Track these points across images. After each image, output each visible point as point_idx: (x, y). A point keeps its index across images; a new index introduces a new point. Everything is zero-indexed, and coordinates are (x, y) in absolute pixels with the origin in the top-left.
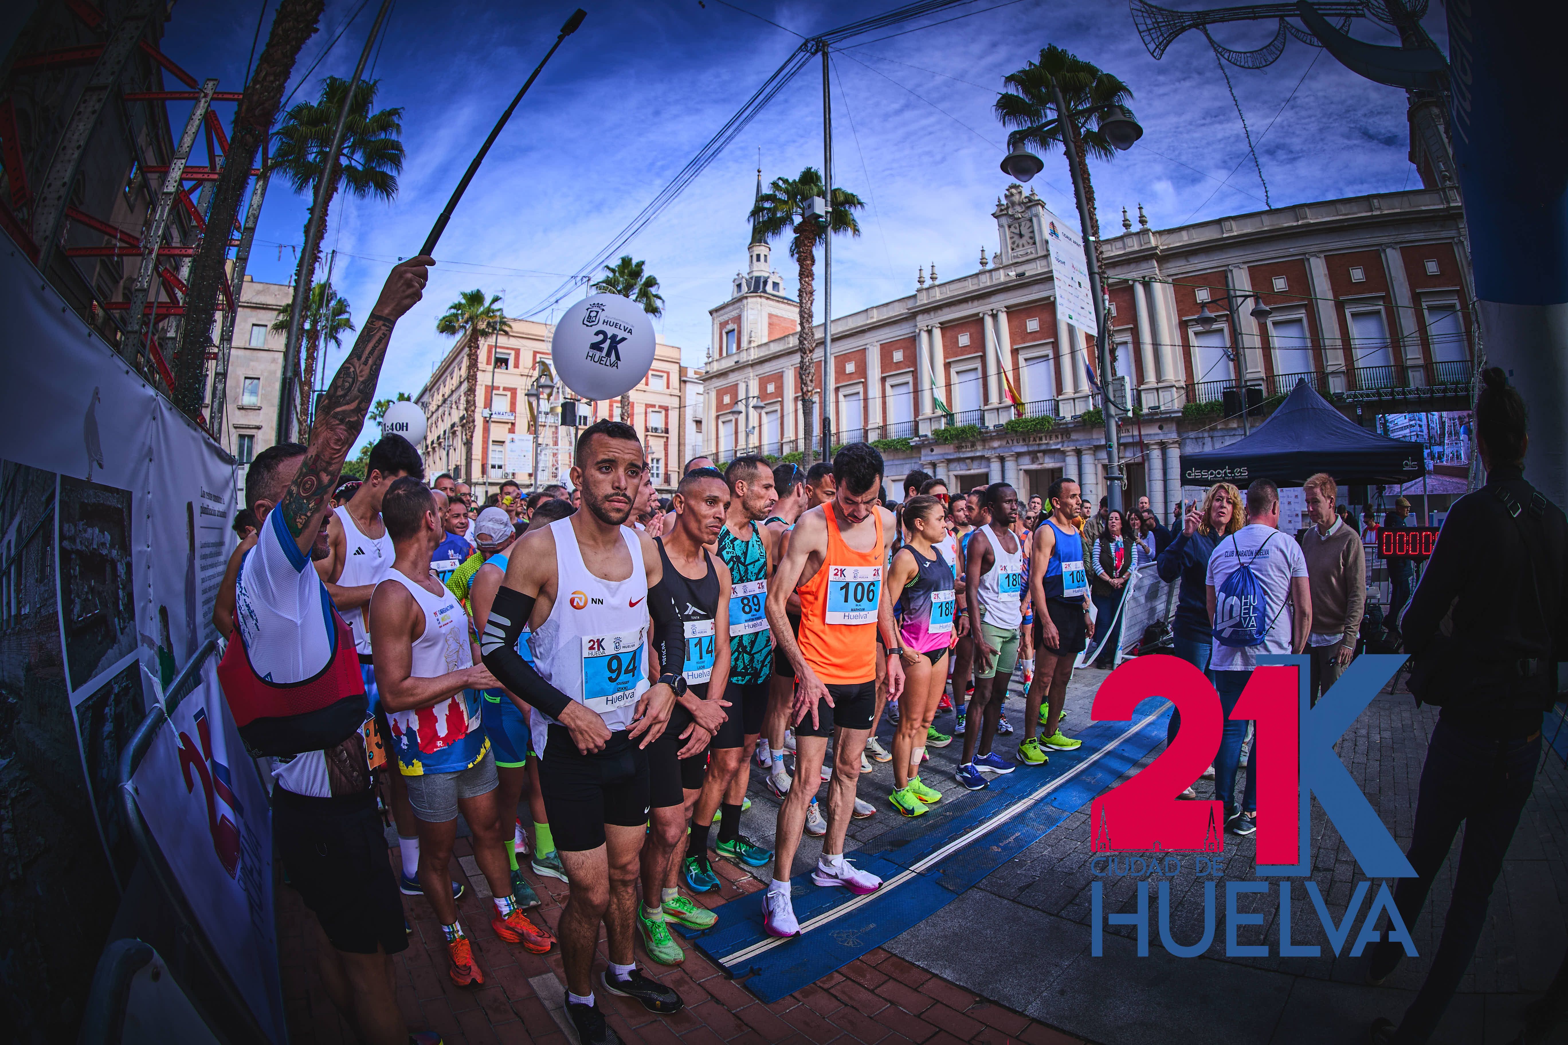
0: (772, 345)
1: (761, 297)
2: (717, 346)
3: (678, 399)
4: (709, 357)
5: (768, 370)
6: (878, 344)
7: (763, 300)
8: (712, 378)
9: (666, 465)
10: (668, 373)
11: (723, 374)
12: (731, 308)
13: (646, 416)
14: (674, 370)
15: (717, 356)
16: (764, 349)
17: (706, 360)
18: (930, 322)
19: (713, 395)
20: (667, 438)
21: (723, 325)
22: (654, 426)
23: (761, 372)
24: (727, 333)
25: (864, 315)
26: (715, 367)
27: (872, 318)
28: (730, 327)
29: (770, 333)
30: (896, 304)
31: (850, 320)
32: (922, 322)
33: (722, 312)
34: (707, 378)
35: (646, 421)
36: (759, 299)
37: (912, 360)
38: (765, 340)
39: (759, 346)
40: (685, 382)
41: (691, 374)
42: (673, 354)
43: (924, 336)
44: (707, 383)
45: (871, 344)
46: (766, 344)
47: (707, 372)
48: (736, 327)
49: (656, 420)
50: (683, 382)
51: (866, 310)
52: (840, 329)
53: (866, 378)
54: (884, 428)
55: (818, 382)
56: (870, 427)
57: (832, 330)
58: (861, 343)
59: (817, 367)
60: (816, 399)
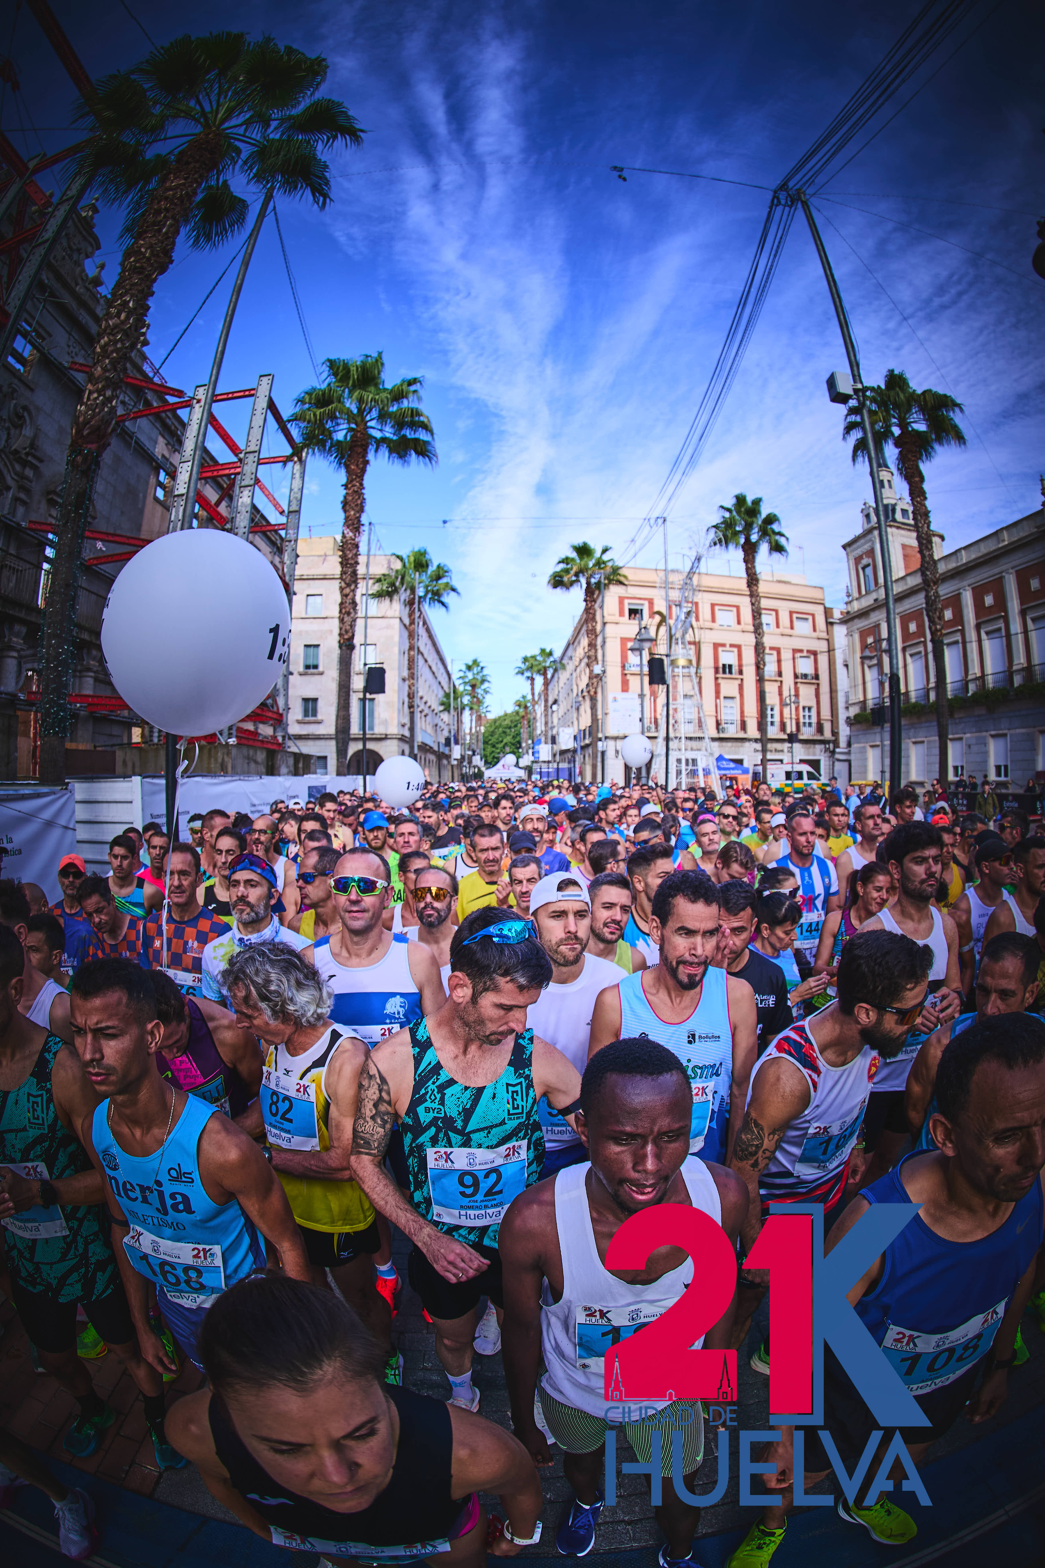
0: (909, 579)
1: (891, 526)
2: (855, 583)
3: (826, 642)
4: (848, 596)
5: (908, 607)
6: (1013, 571)
7: (896, 530)
8: (853, 619)
9: (819, 713)
11: (864, 614)
12: (862, 541)
13: (794, 662)
14: (819, 611)
15: (856, 595)
16: (901, 583)
17: (846, 599)
19: (857, 637)
21: (858, 560)
22: (804, 672)
23: (905, 608)
24: (864, 569)
25: (994, 539)
26: (856, 606)
27: (1005, 540)
28: (865, 561)
29: (908, 566)
30: (1025, 523)
31: (982, 545)
33: (855, 546)
34: (848, 619)
35: (794, 666)
38: (902, 573)
39: (901, 579)
42: (816, 594)
44: (850, 624)
48: (870, 561)
49: (805, 666)
50: (829, 624)
51: (996, 534)
52: (973, 556)
53: (1006, 611)
54: (1029, 669)
55: (959, 618)
56: (1015, 668)
57: (964, 558)
58: (996, 570)
59: (955, 602)
60: (958, 637)
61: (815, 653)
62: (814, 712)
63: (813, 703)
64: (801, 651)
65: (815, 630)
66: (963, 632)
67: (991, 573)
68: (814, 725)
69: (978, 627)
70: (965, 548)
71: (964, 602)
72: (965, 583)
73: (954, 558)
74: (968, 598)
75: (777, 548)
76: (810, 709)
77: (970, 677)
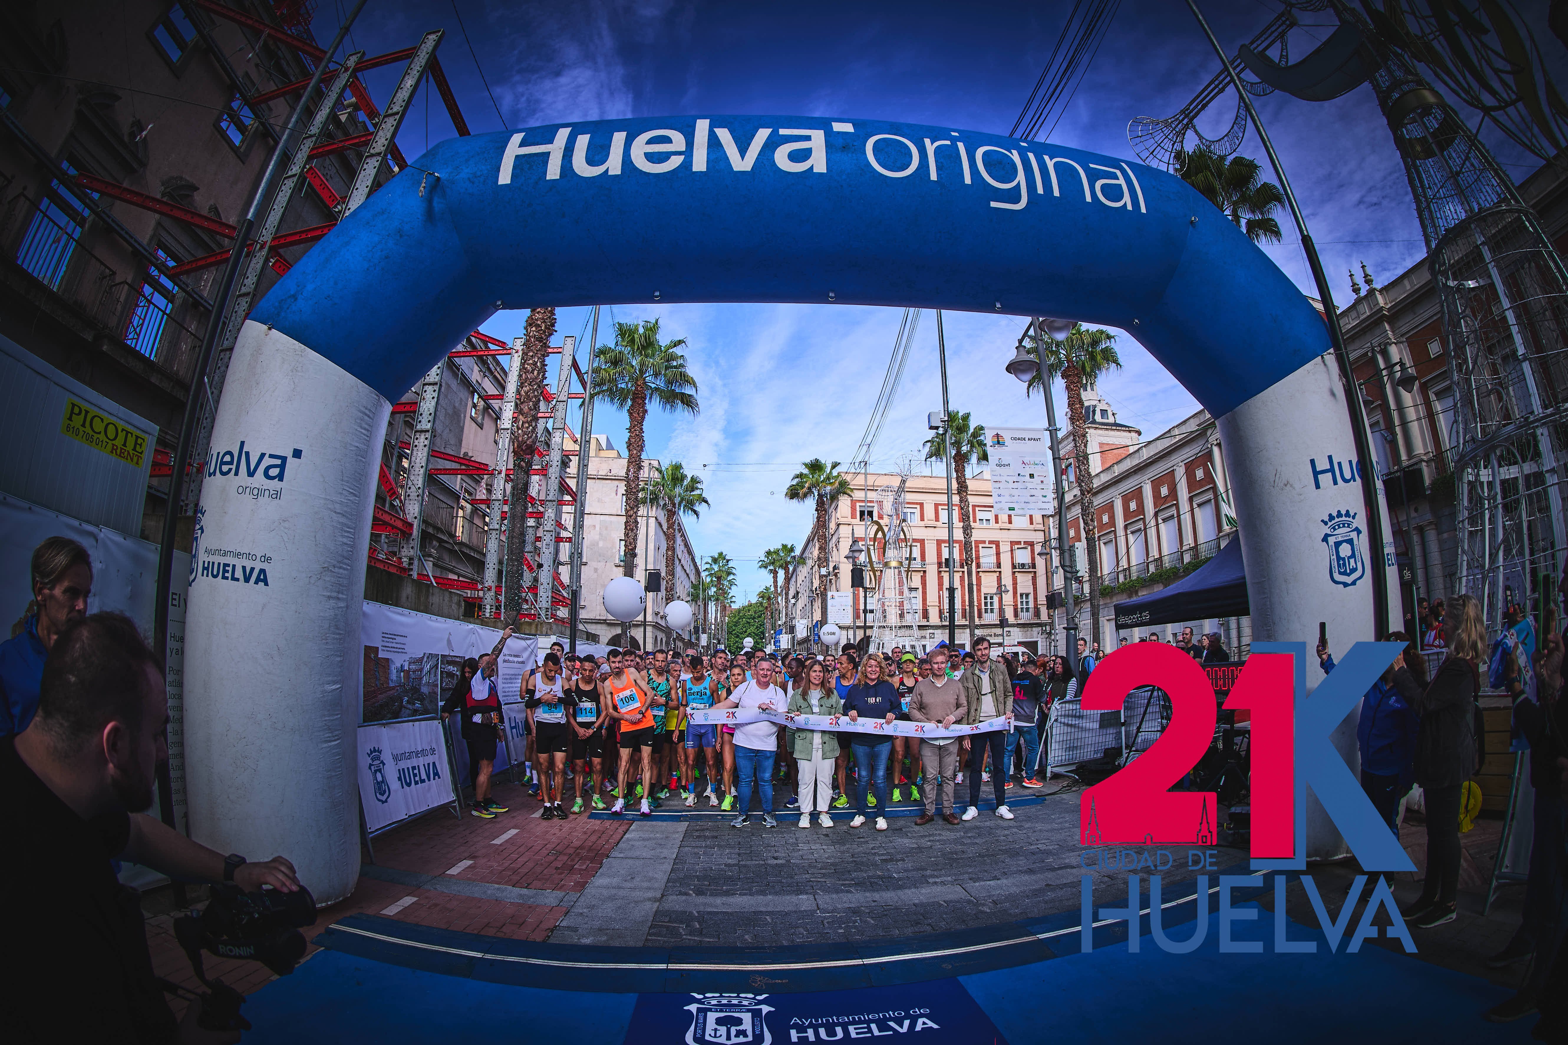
1: (1092, 427)
3: (1042, 533)
6: (1183, 464)
7: (1096, 430)
9: (1036, 599)
13: (1012, 554)
16: (1096, 480)
20: (1036, 573)
22: (1021, 562)
23: (1096, 503)
25: (1167, 437)
27: (1175, 437)
28: (1068, 462)
29: (1103, 463)
30: (1190, 421)
31: (1158, 443)
35: (1012, 558)
36: (1092, 430)
37: (1210, 477)
38: (1098, 470)
43: (1215, 452)
45: (1176, 466)
46: (1097, 475)
48: (1072, 461)
49: (1023, 557)
51: (1170, 431)
52: (1152, 453)
53: (1177, 500)
54: (1196, 548)
55: (1141, 508)
56: (1185, 548)
57: (1145, 455)
58: (1170, 464)
59: (1138, 494)
60: (1141, 525)
61: (1031, 545)
62: (1031, 597)
63: (1031, 590)
64: (1018, 543)
65: (1032, 523)
66: (1144, 520)
67: (1165, 467)
68: (1031, 610)
69: (1156, 515)
71: (1144, 495)
72: (1146, 477)
73: (1137, 455)
74: (1148, 490)
76: (1027, 595)
77: (1150, 559)
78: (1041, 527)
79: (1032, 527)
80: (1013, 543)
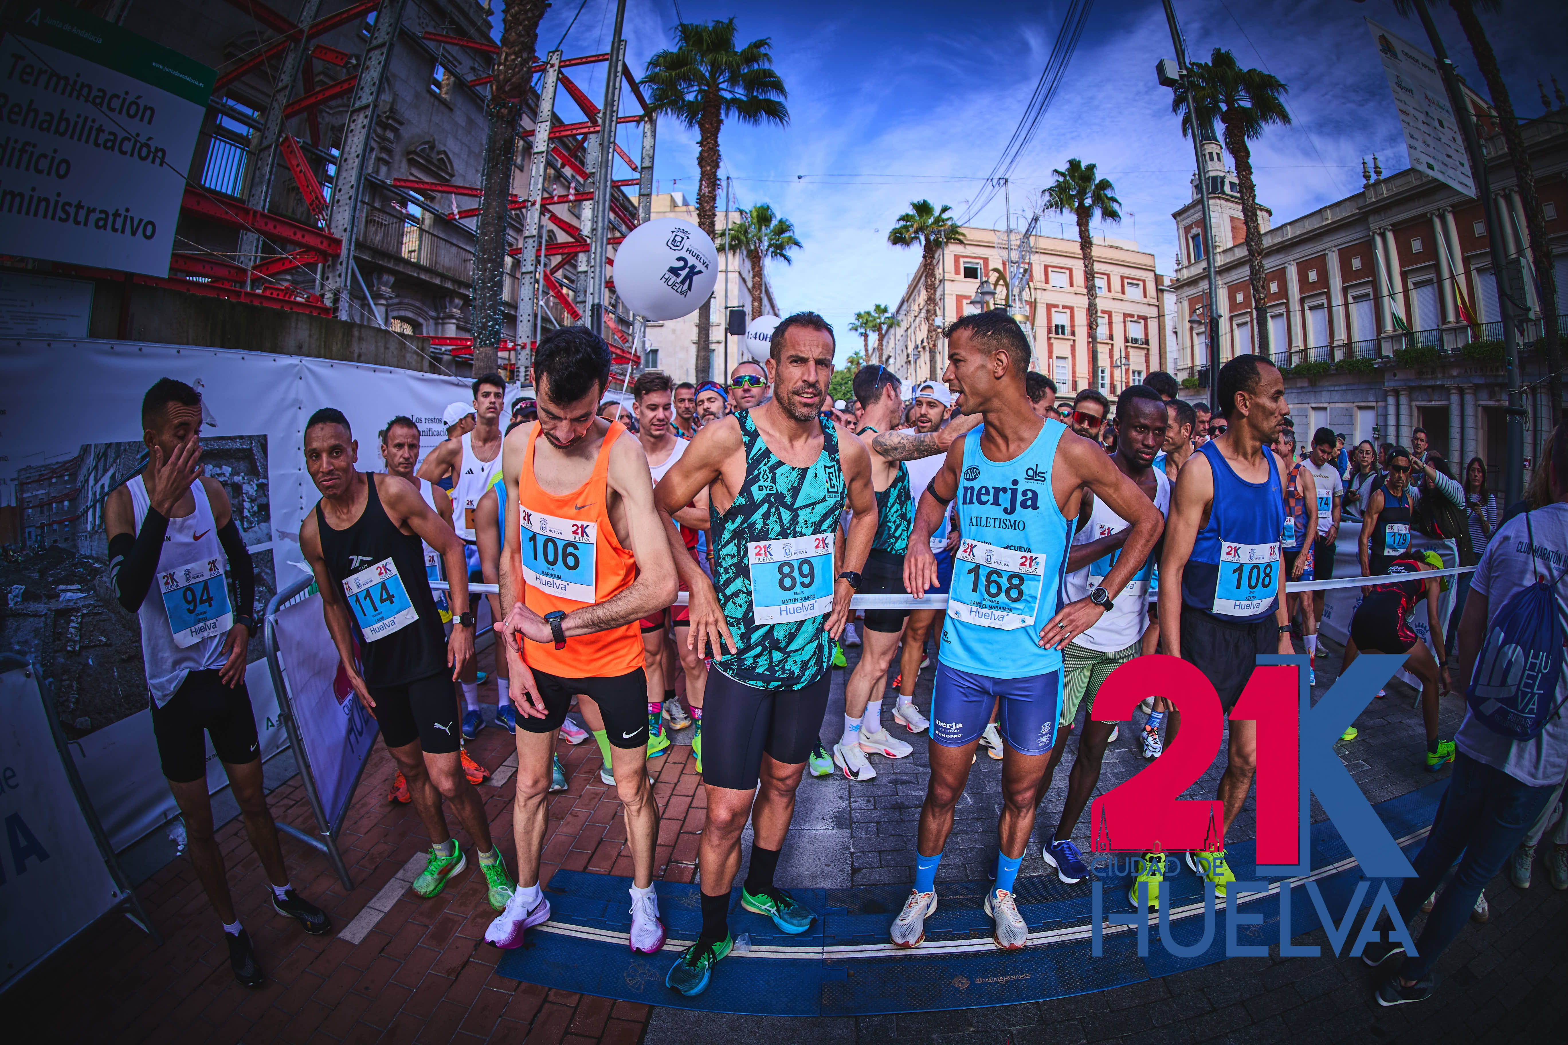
0: (1236, 250)
1: (1219, 198)
2: (1184, 252)
3: (1156, 309)
4: (1178, 264)
5: (1235, 277)
6: (1336, 249)
7: (1223, 202)
8: (1182, 286)
10: (1144, 282)
11: (1193, 282)
12: (1192, 211)
13: (1125, 327)
14: (1149, 277)
15: (1185, 263)
16: (1229, 254)
17: (1176, 267)
18: (1383, 224)
19: (1186, 304)
20: (1148, 350)
21: (1187, 229)
22: (1134, 336)
23: (1229, 280)
24: (1193, 238)
25: (1318, 217)
26: (1186, 274)
27: (1327, 219)
28: (1194, 231)
29: (1234, 238)
30: (1348, 203)
31: (1306, 222)
32: (1375, 224)
33: (1185, 215)
34: (1178, 286)
35: (1125, 331)
36: (1218, 201)
37: (1370, 267)
38: (1230, 245)
39: (1224, 252)
40: (1162, 291)
41: (1167, 282)
42: (1147, 261)
43: (1378, 240)
44: (1179, 292)
45: (1329, 249)
46: (1231, 249)
47: (1178, 280)
48: (1200, 231)
49: (1136, 331)
50: (1160, 291)
51: (1320, 211)
52: (1298, 233)
53: (1328, 288)
54: (1349, 346)
55: (1283, 291)
56: (1336, 343)
57: (1290, 233)
58: (1320, 248)
59: (1280, 275)
60: (1283, 309)
61: (1145, 319)
64: (1132, 316)
65: (1145, 296)
66: (1287, 305)
67: (1314, 250)
69: (1302, 301)
70: (1290, 224)
71: (1288, 277)
72: (1291, 258)
73: (1280, 232)
74: (1292, 273)
75: (1110, 214)
77: (1293, 350)
78: (1154, 302)
79: (1145, 301)
80: (1126, 315)
